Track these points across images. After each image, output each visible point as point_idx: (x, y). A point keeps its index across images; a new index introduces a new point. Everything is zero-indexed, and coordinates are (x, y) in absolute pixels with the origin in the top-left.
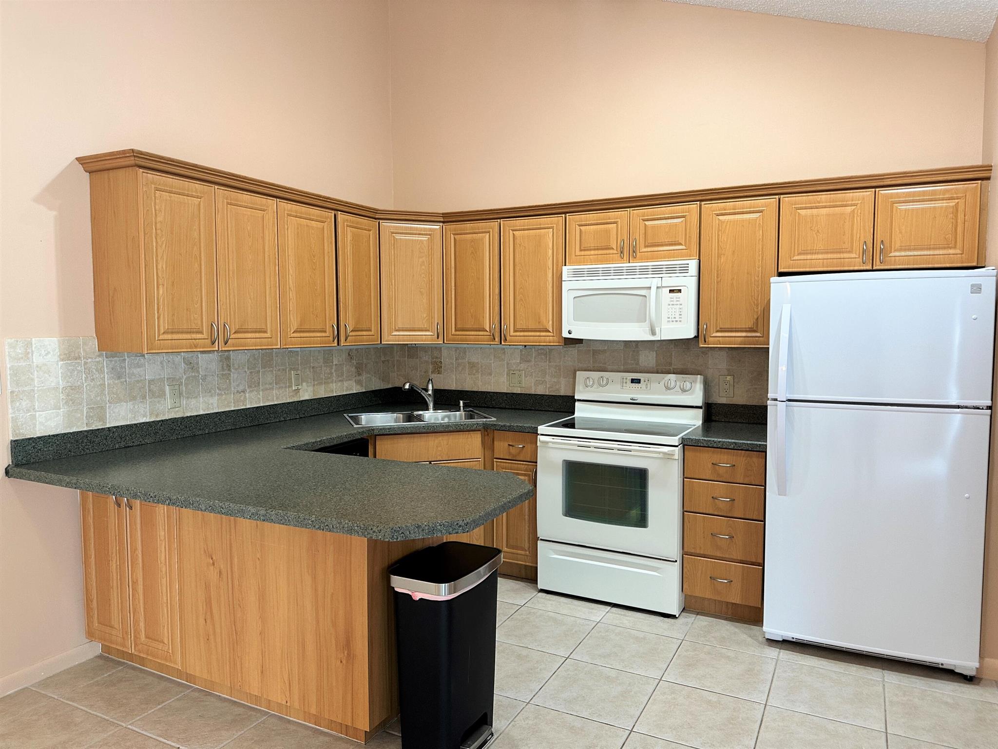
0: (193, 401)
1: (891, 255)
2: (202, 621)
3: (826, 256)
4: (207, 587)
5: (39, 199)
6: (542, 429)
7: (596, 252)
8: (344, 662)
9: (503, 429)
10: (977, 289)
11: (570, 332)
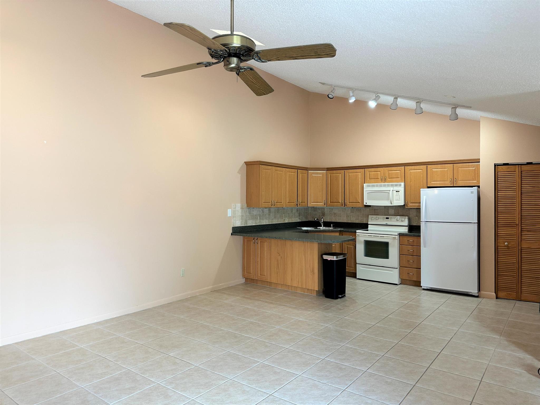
0: (263, 221)
1: (459, 182)
2: (276, 269)
3: (440, 182)
4: (278, 261)
5: (238, 172)
6: (357, 231)
7: (374, 180)
8: (312, 275)
9: (345, 232)
10: (472, 192)
11: (366, 203)
